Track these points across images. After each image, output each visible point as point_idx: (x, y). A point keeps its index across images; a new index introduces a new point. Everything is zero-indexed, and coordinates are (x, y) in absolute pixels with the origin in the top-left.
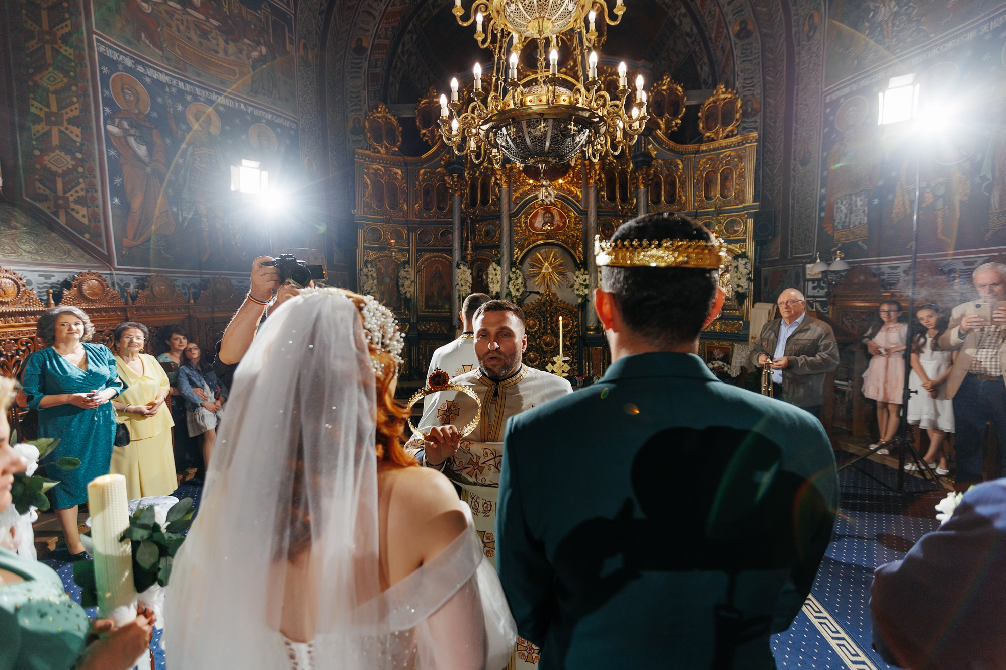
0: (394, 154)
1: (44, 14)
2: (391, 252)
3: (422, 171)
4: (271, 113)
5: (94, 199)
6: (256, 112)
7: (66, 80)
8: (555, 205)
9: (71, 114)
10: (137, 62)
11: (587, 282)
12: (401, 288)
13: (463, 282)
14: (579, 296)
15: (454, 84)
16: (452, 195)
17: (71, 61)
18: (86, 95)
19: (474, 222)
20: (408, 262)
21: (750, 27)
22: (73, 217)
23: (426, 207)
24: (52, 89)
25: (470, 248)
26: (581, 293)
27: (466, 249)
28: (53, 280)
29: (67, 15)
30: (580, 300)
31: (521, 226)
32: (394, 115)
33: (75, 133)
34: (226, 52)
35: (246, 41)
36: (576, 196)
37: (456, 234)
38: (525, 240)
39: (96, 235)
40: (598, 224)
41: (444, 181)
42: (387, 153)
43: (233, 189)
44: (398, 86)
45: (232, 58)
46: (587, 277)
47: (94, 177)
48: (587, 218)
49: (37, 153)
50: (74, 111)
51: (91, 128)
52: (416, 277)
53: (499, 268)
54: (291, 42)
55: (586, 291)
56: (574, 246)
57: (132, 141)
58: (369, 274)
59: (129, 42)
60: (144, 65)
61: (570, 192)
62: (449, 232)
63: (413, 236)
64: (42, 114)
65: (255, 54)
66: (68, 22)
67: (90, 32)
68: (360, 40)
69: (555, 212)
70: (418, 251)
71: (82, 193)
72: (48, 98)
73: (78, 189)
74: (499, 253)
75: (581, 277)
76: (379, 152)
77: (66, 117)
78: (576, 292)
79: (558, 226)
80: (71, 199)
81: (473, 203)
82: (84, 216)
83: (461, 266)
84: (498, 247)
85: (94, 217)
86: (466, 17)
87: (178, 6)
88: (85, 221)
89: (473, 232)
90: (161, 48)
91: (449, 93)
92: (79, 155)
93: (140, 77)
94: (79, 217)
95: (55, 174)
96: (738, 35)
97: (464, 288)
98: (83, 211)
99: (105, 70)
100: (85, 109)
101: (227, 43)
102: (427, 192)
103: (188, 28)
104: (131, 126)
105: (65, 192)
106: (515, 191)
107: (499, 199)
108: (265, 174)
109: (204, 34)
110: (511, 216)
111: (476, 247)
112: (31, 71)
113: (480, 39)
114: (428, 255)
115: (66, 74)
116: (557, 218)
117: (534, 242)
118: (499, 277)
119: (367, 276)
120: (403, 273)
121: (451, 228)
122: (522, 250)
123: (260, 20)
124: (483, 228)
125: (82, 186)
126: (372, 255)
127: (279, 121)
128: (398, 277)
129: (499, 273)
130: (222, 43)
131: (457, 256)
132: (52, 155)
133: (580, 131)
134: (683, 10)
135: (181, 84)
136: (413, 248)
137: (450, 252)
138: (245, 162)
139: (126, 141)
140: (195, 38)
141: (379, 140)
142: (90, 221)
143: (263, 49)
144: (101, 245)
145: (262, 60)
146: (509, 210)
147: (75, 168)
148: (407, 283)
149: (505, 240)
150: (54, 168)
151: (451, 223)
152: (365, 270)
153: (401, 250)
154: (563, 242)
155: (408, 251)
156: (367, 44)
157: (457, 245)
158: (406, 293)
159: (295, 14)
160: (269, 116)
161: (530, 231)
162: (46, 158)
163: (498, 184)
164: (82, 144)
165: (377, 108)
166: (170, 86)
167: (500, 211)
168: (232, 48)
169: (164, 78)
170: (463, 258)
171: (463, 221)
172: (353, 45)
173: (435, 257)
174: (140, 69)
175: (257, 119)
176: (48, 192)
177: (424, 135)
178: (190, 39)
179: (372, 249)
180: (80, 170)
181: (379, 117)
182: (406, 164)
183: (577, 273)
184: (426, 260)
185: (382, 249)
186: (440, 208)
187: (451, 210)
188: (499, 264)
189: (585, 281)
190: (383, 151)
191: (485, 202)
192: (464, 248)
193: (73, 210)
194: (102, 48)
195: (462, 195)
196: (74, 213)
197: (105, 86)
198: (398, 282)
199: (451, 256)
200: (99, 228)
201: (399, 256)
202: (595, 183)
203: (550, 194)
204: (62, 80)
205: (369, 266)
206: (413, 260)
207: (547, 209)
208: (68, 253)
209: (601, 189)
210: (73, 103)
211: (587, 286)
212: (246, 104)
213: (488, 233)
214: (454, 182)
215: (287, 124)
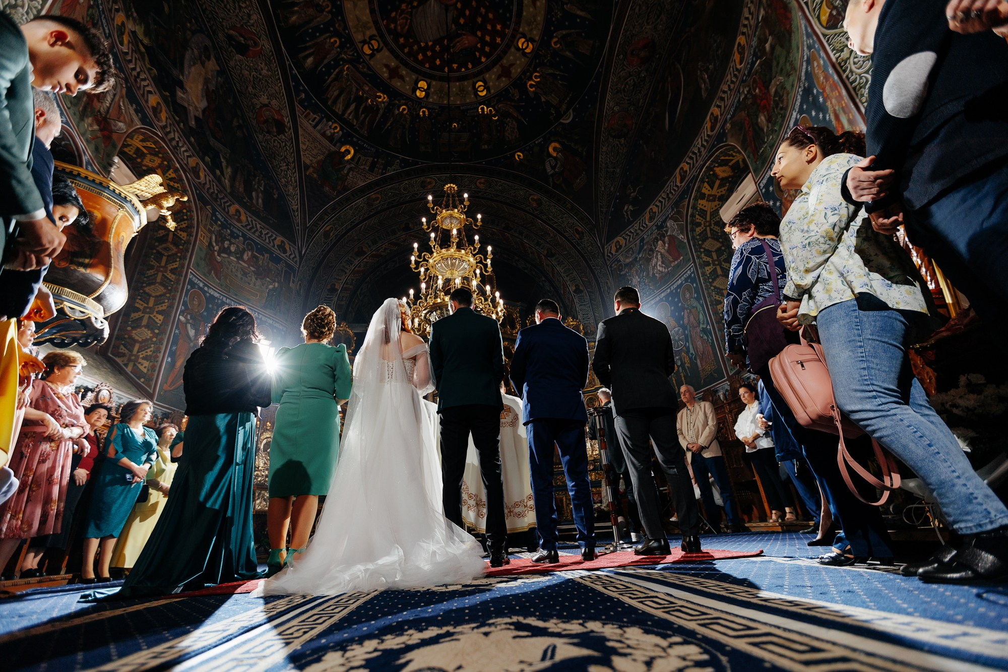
1: (164, 258)
4: (273, 320)
5: (157, 357)
6: (264, 318)
7: (164, 291)
9: (161, 309)
10: (205, 285)
15: (412, 292)
17: (172, 281)
18: (174, 299)
21: (581, 288)
22: (138, 367)
24: (153, 295)
28: (121, 401)
29: (178, 260)
33: (159, 318)
34: (255, 285)
35: (268, 279)
39: (148, 381)
44: (354, 314)
45: (257, 287)
47: (162, 344)
49: (129, 328)
50: (163, 307)
51: (170, 316)
54: (293, 282)
57: (189, 326)
59: (205, 275)
60: (208, 287)
64: (141, 308)
65: (271, 287)
66: (178, 263)
67: (188, 268)
68: (335, 285)
71: (150, 353)
72: (149, 299)
73: (148, 350)
77: (156, 310)
80: (141, 356)
82: (145, 367)
85: (153, 368)
86: (416, 268)
87: (235, 260)
88: (145, 371)
90: (220, 280)
92: (157, 331)
93: (205, 292)
94: (142, 368)
95: (136, 341)
96: (574, 292)
98: (146, 363)
99: (189, 287)
100: (171, 307)
101: (256, 279)
103: (237, 270)
104: (191, 318)
105: (138, 352)
109: (245, 274)
112: (144, 285)
113: (423, 277)
115: (166, 287)
123: (278, 269)
125: (152, 349)
127: (277, 325)
130: (254, 280)
132: (139, 330)
134: (544, 279)
135: (224, 299)
139: (186, 327)
140: (239, 276)
142: (148, 370)
143: (276, 285)
144: (149, 386)
145: (274, 289)
147: (151, 338)
150: (137, 338)
156: (339, 287)
159: (299, 268)
160: (271, 322)
162: (134, 332)
164: (161, 325)
166: (218, 299)
168: (259, 282)
169: (216, 295)
172: (329, 287)
174: (206, 289)
175: (264, 322)
176: (126, 351)
178: (236, 276)
180: (154, 339)
193: (140, 363)
194: (191, 277)
196: (139, 366)
197: (186, 295)
200: (153, 375)
204: (161, 290)
208: (130, 388)
210: (164, 302)
212: (259, 313)
215: (281, 327)
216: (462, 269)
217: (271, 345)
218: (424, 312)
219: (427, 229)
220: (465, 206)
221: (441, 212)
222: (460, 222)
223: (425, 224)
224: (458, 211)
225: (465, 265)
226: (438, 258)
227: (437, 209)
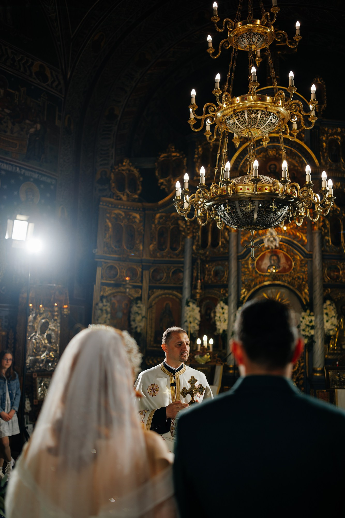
0: (134, 200)
2: (126, 289)
3: (158, 215)
4: (38, 173)
6: (28, 174)
8: (281, 249)
11: (313, 323)
12: (132, 323)
13: (191, 319)
14: (306, 337)
15: (186, 177)
16: (185, 237)
19: (204, 262)
20: (140, 298)
23: (161, 247)
25: (199, 286)
26: (307, 334)
27: (196, 288)
30: (306, 341)
31: (248, 268)
32: (136, 168)
34: (12, 132)
35: (27, 121)
36: (301, 241)
37: (187, 273)
38: (252, 280)
40: (323, 268)
41: (178, 224)
42: (128, 200)
43: (7, 237)
45: (15, 135)
46: (313, 318)
48: (312, 262)
52: (147, 313)
53: (226, 307)
54: (59, 119)
55: (312, 332)
56: (300, 288)
58: (104, 308)
61: (296, 237)
62: (180, 270)
63: (147, 275)
65: (32, 130)
68: (113, 110)
69: (281, 255)
70: (151, 288)
74: (227, 292)
75: (308, 319)
76: (121, 199)
78: (303, 333)
79: (284, 268)
81: (204, 245)
83: (191, 304)
84: (226, 287)
86: (197, 125)
89: (203, 272)
91: (182, 182)
97: (192, 325)
101: (14, 124)
102: (161, 234)
106: (244, 235)
107: (228, 242)
108: (31, 225)
110: (239, 258)
111: (205, 286)
113: (208, 136)
114: (159, 292)
116: (283, 260)
117: (260, 283)
118: (226, 316)
119: (102, 310)
120: (135, 309)
121: (183, 267)
122: (248, 290)
123: (39, 106)
124: (212, 268)
126: (108, 291)
127: (43, 179)
128: (129, 312)
129: (226, 311)
130: (10, 125)
131: (187, 294)
133: (280, 208)
136: (145, 285)
137: (180, 289)
138: (19, 217)
141: (122, 189)
143: (39, 126)
145: (36, 133)
146: (238, 252)
148: (138, 318)
149: (233, 280)
151: (183, 263)
152: (100, 305)
153: (134, 287)
154: (289, 283)
155: (141, 287)
156: (119, 112)
157: (187, 284)
158: (136, 328)
159: (65, 98)
160: (36, 176)
161: (256, 272)
163: (227, 229)
165: (122, 163)
167: (228, 253)
168: (17, 128)
170: (193, 296)
171: (194, 261)
172: (107, 114)
173: (165, 294)
175: (27, 179)
177: (162, 184)
179: (108, 285)
181: (123, 170)
182: (144, 209)
183: (303, 314)
184: (157, 297)
185: (117, 285)
186: (173, 249)
187: (183, 251)
188: (226, 302)
189: (311, 321)
190: (124, 198)
191: (215, 244)
192: (193, 287)
195: (193, 238)
198: (129, 317)
199: (181, 293)
201: (133, 292)
202: (320, 229)
203: (275, 239)
205: (104, 300)
206: (145, 296)
207: (274, 252)
209: (326, 234)
211: (313, 328)
212: (20, 168)
213: (217, 273)
214: (186, 226)
215: (49, 181)
216: (268, 126)
217: (29, 221)
218: (209, 204)
219: (215, 54)
220: (272, 14)
221: (234, 27)
222: (266, 41)
223: (211, 45)
224: (262, 23)
225: (271, 119)
226: (230, 112)
227: (227, 23)
